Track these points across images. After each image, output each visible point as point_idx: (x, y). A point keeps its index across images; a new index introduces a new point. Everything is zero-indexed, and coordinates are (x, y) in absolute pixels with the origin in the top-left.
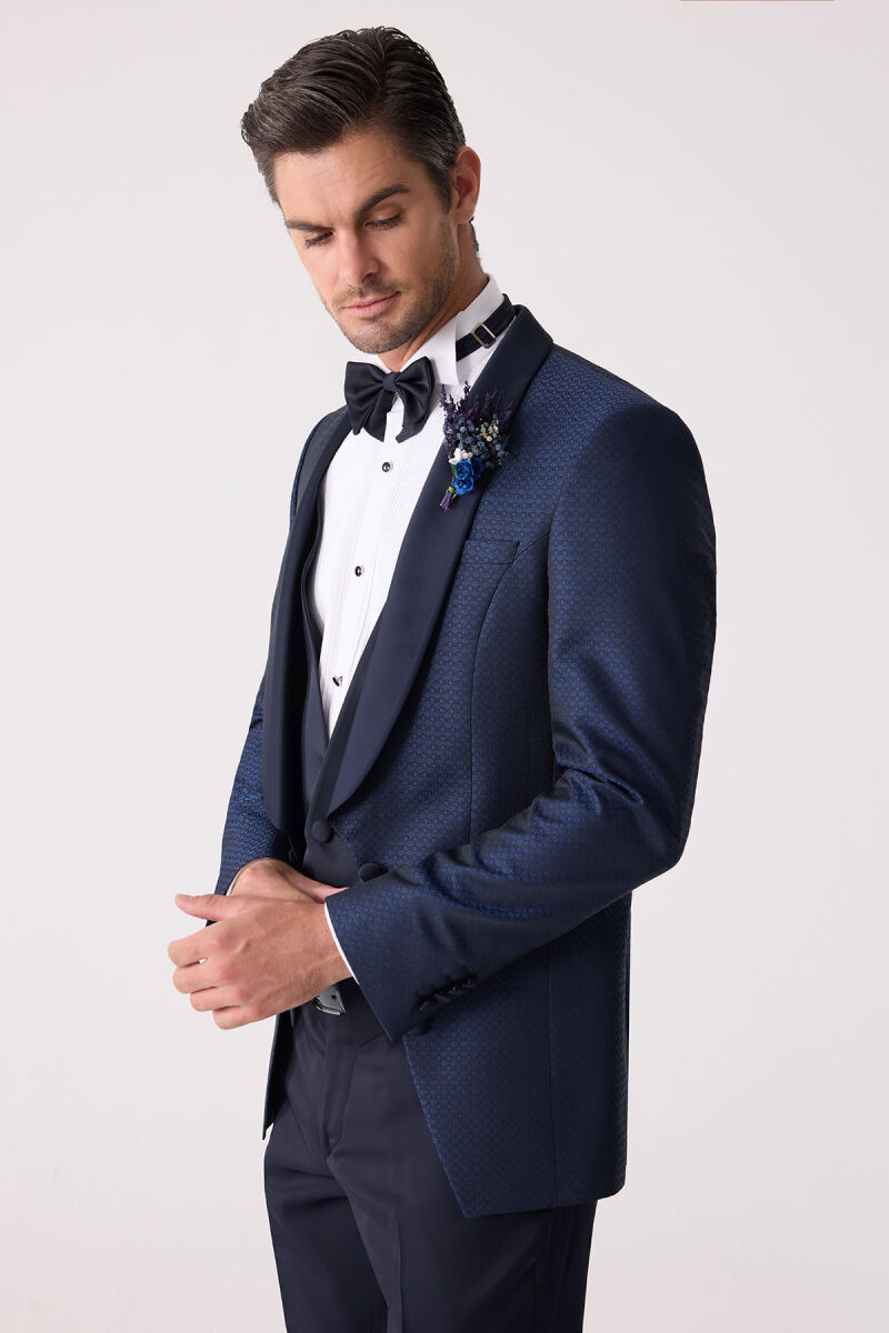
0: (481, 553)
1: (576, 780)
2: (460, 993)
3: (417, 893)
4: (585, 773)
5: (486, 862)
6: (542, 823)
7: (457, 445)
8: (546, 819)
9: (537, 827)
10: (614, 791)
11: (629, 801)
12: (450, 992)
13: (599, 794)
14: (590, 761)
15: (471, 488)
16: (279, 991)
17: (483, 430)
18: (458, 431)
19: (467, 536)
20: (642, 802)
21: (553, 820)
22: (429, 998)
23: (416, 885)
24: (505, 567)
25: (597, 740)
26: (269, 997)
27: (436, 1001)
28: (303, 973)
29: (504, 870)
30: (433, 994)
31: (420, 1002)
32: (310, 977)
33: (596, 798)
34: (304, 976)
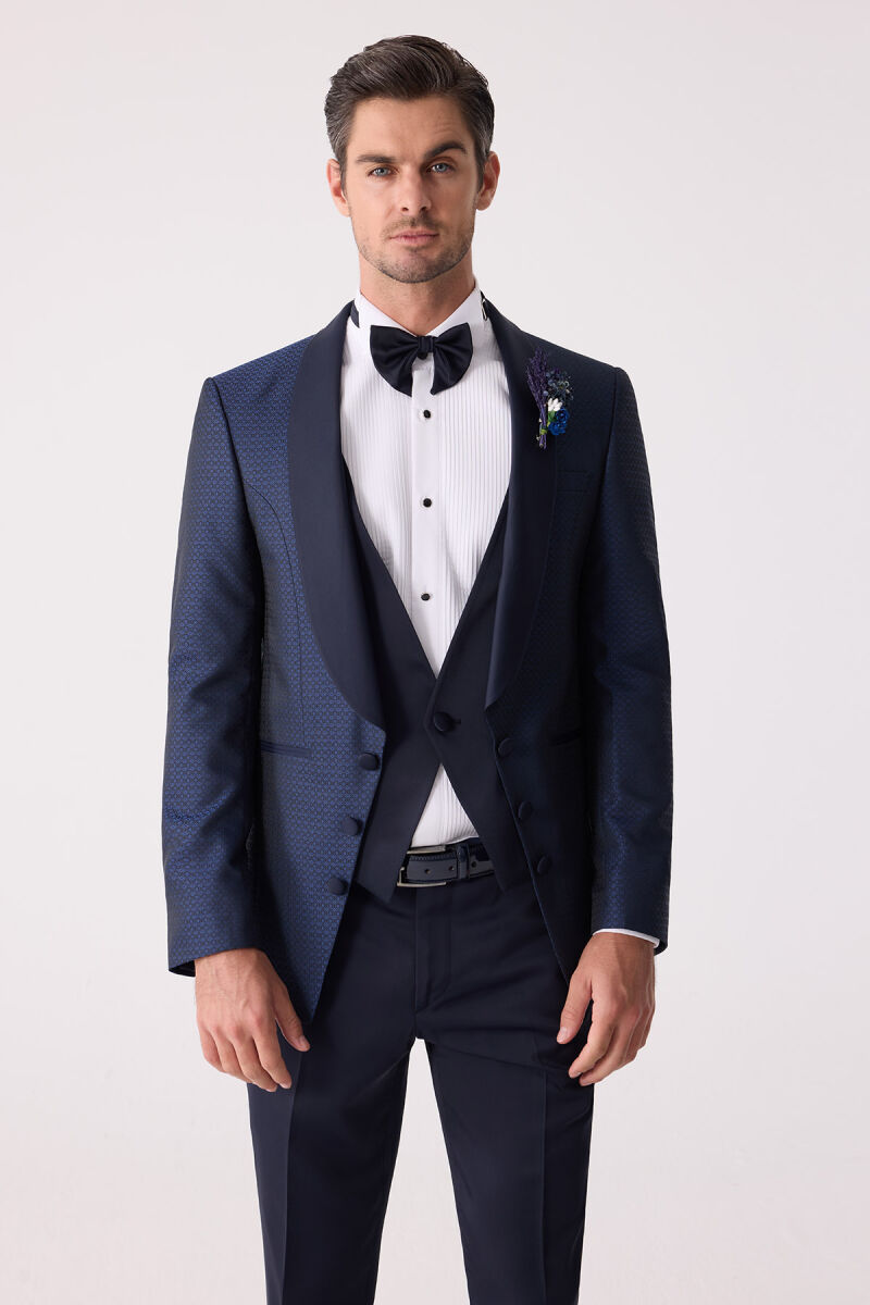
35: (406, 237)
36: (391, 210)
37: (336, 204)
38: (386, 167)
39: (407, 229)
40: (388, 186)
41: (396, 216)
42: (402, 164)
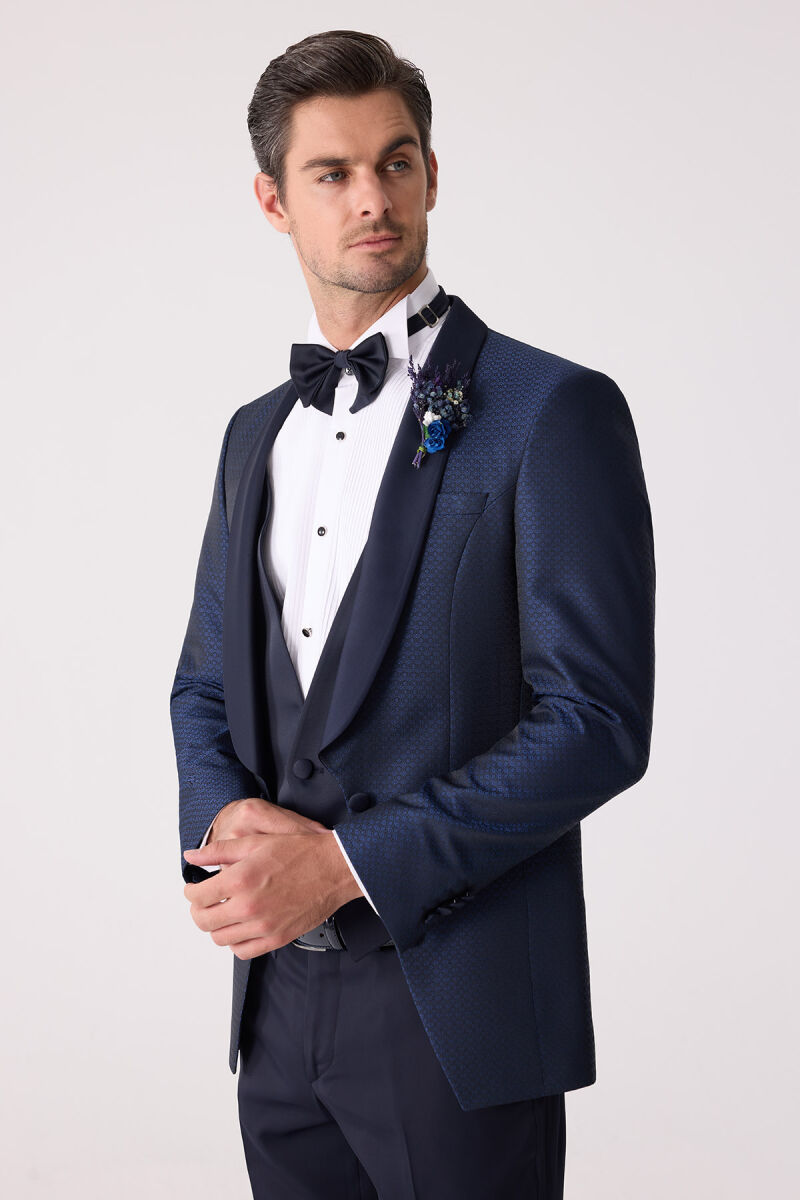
0: (454, 503)
1: (557, 704)
2: (461, 905)
3: (424, 815)
4: (566, 698)
5: (482, 783)
6: (531, 745)
7: (426, 409)
8: (534, 741)
9: (528, 749)
10: (595, 712)
11: (608, 721)
12: (452, 905)
13: (581, 716)
14: (571, 686)
15: (442, 447)
16: (299, 918)
17: (450, 395)
18: (428, 396)
19: (439, 490)
20: (619, 720)
21: (541, 742)
22: (433, 911)
23: (422, 808)
24: (476, 516)
25: (573, 667)
26: (291, 925)
27: (439, 913)
28: (321, 899)
29: (500, 789)
30: (436, 908)
31: (426, 917)
32: (326, 901)
33: (579, 720)
34: (322, 901)
35: (368, 243)
36: (347, 217)
37: (270, 221)
38: (339, 171)
39: (370, 235)
40: (340, 192)
41: (356, 222)
42: (356, 164)
